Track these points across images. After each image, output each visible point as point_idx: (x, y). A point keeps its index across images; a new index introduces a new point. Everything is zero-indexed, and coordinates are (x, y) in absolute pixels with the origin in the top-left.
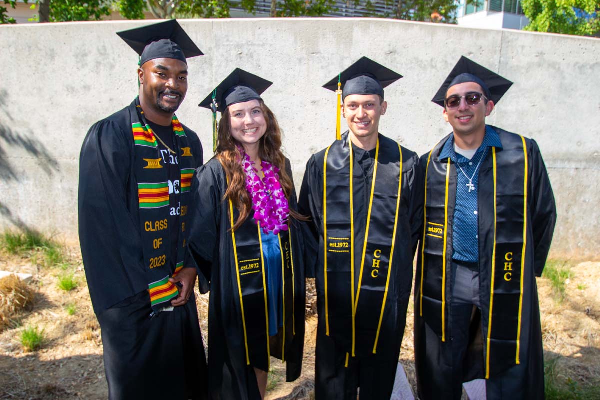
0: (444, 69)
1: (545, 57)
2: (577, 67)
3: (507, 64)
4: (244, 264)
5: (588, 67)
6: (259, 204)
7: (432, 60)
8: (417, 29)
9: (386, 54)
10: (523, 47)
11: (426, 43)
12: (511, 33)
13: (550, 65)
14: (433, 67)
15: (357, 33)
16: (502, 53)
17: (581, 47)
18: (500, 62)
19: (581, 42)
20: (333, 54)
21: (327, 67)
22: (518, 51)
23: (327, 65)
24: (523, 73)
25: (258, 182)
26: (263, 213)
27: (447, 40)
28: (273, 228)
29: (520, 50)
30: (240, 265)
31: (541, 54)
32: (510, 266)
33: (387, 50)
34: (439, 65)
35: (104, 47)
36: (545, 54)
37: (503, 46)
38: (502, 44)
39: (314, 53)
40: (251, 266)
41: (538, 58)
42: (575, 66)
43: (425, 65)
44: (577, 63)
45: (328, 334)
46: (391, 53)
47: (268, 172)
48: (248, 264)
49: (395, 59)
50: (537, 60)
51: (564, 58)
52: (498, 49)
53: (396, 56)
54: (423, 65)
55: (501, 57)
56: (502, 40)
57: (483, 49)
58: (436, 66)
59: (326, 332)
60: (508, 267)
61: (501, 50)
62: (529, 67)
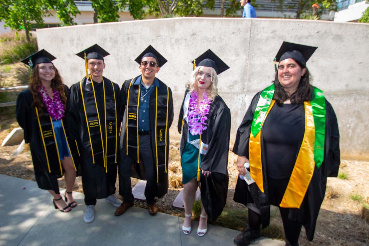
0: (220, 42)
1: (277, 33)
2: (296, 38)
3: (254, 38)
4: (45, 133)
5: (304, 38)
6: (49, 109)
7: (214, 38)
8: (205, 21)
9: (191, 35)
10: (263, 28)
11: (210, 29)
12: (256, 21)
13: (279, 38)
14: (214, 41)
15: (177, 26)
16: (251, 32)
17: (299, 26)
18: (250, 37)
19: (299, 23)
20: (167, 37)
21: (164, 43)
22: (260, 30)
23: (164, 42)
24: (264, 43)
25: (49, 100)
26: (52, 112)
27: (221, 26)
28: (57, 118)
29: (262, 29)
30: (43, 133)
31: (274, 32)
32: (162, 135)
33: (191, 33)
34: (217, 40)
35: (79, 37)
36: (276, 31)
37: (252, 28)
38: (251, 27)
39: (158, 36)
40: (48, 134)
41: (272, 34)
42: (295, 37)
43: (210, 40)
44: (296, 36)
45: (94, 163)
46: (193, 34)
47: (55, 93)
48: (47, 133)
49: (195, 37)
50: (271, 35)
51: (288, 33)
52: (249, 30)
53: (196, 36)
54: (209, 40)
55: (250, 34)
56: (251, 25)
57: (241, 30)
58: (216, 40)
59: (93, 162)
60: (161, 135)
61: (251, 30)
62: (267, 39)
